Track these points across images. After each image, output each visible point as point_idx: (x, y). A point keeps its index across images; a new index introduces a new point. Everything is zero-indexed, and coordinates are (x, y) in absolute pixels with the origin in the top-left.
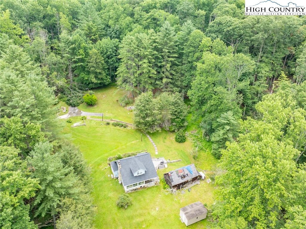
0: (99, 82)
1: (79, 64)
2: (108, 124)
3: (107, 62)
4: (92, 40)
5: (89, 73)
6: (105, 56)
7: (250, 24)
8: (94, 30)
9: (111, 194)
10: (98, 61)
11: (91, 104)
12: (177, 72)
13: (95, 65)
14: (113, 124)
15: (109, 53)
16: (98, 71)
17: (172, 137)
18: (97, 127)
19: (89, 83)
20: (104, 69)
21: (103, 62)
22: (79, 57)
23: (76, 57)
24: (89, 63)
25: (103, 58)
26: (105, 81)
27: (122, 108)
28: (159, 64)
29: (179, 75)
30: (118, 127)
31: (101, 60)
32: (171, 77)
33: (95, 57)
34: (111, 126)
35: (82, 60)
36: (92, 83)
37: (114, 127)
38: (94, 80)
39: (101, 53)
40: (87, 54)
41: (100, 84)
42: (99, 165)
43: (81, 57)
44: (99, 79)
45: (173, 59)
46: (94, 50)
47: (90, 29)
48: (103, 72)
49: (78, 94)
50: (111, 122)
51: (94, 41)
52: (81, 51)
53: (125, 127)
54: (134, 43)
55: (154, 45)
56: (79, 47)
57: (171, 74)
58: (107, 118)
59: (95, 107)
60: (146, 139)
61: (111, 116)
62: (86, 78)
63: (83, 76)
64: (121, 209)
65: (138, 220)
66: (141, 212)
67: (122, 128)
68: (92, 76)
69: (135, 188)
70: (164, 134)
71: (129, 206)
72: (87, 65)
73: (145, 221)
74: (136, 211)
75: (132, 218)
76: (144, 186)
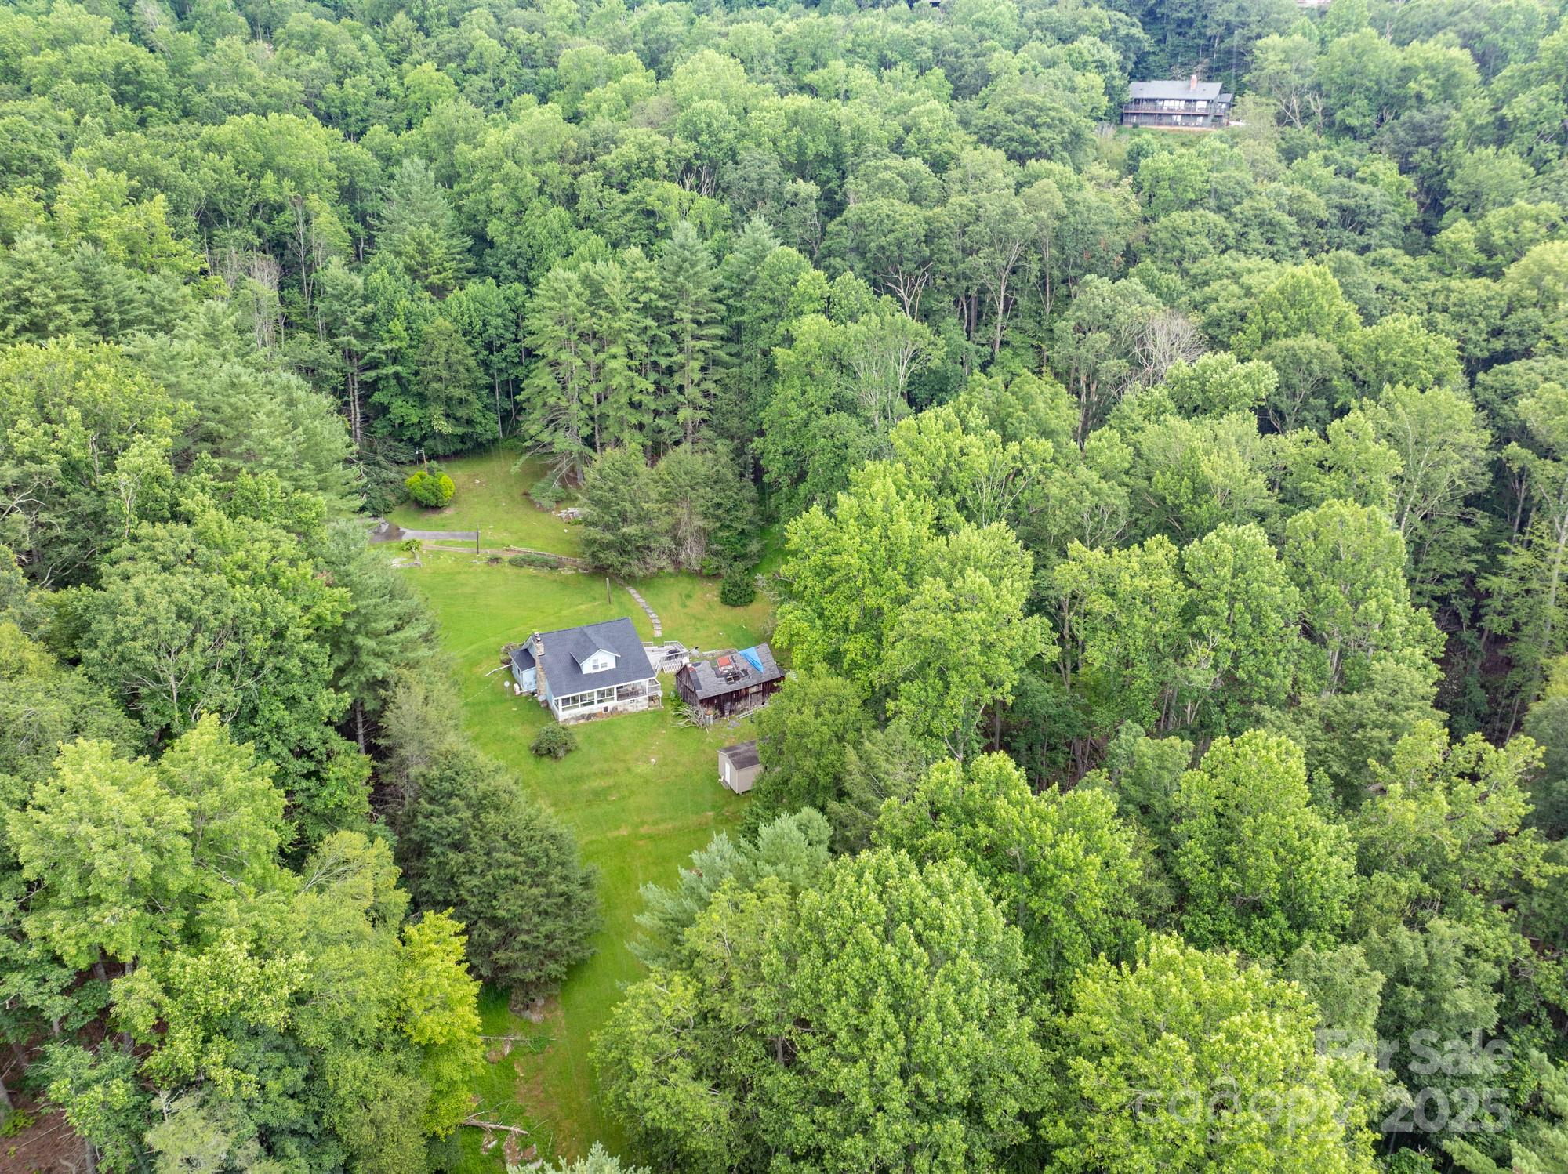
0: (460, 431)
1: (390, 370)
2: (495, 560)
3: (485, 364)
5: (422, 400)
6: (479, 342)
8: (437, 253)
9: (515, 731)
10: (454, 358)
11: (427, 505)
12: (726, 389)
13: (444, 374)
14: (513, 563)
15: (491, 331)
16: (458, 393)
17: (711, 592)
18: (460, 572)
19: (424, 438)
20: (475, 386)
21: (472, 362)
22: (389, 346)
23: (380, 346)
24: (425, 364)
25: (470, 351)
26: (479, 429)
27: (544, 517)
28: (664, 362)
29: (732, 395)
30: (531, 570)
31: (466, 355)
32: (705, 403)
33: (445, 346)
34: (506, 568)
35: (398, 357)
36: (437, 435)
37: (516, 570)
38: (444, 427)
39: (465, 332)
40: (416, 337)
41: (463, 439)
42: (474, 663)
43: (395, 345)
44: (458, 421)
45: (707, 344)
46: (439, 324)
47: (422, 250)
48: (473, 398)
49: (385, 475)
50: (507, 556)
51: (439, 292)
52: (398, 326)
53: (553, 568)
54: (578, 295)
55: (644, 298)
56: (391, 313)
57: (706, 394)
58: (491, 544)
59: (449, 513)
60: (624, 598)
61: (506, 537)
62: (415, 420)
63: (402, 412)
64: (546, 760)
65: (596, 784)
66: (605, 766)
67: (546, 570)
68: (436, 411)
69: (586, 710)
70: (684, 585)
71: (568, 751)
72: (416, 373)
73: (616, 786)
74: (590, 763)
75: (579, 779)
76: (615, 709)
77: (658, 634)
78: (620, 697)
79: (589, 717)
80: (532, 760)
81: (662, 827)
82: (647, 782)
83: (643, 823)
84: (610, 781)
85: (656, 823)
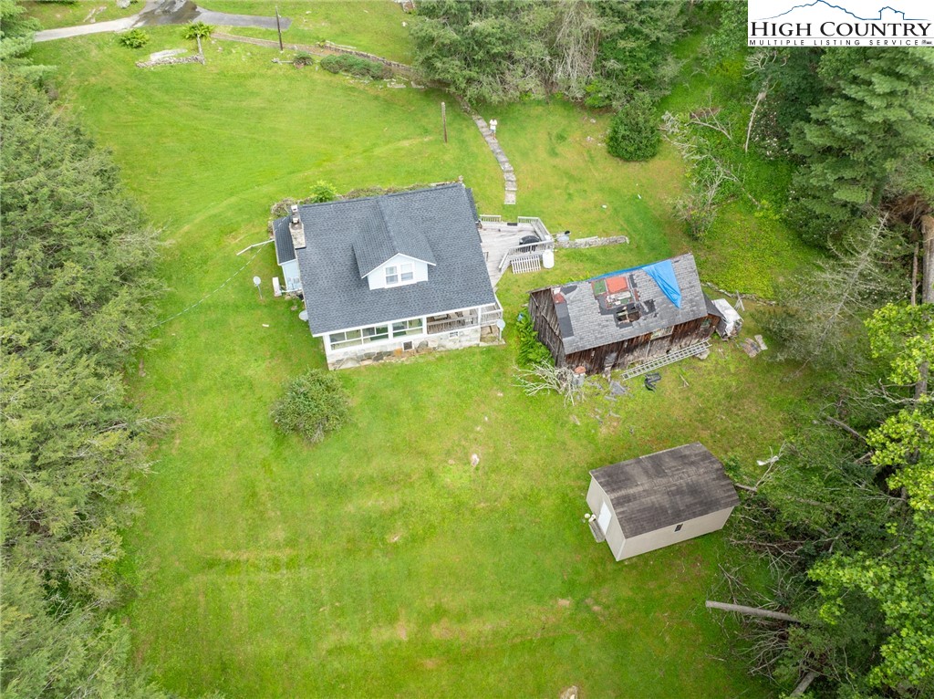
2: (303, 60)
9: (257, 369)
14: (326, 65)
17: (594, 133)
18: (254, 75)
34: (316, 75)
37: (328, 77)
42: (229, 230)
50: (319, 56)
53: (376, 78)
58: (303, 37)
61: (324, 28)
64: (292, 444)
66: (392, 465)
67: (367, 80)
69: (373, 347)
70: (557, 119)
71: (331, 430)
75: (343, 489)
76: (424, 345)
77: (511, 199)
78: (430, 329)
79: (379, 356)
81: (473, 627)
82: (458, 509)
83: (440, 612)
85: (462, 617)
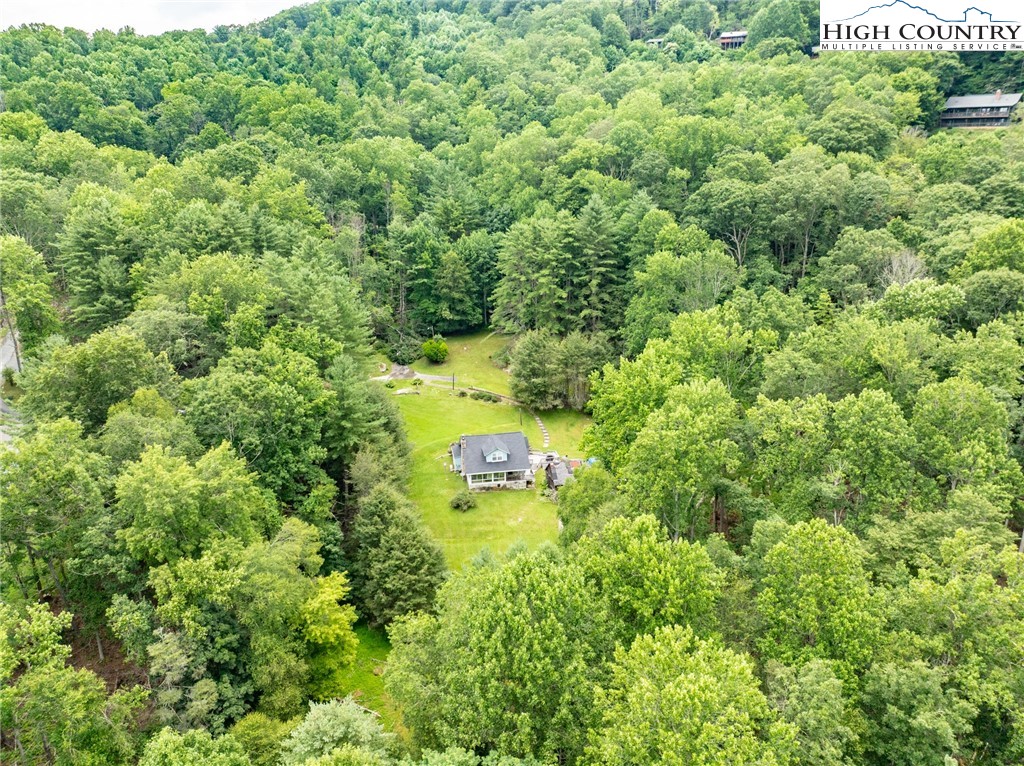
0: (457, 318)
1: (421, 281)
2: (463, 394)
3: (477, 279)
4: (451, 234)
5: (438, 299)
6: (474, 266)
7: (769, 193)
8: (456, 214)
9: (444, 492)
10: (457, 274)
11: (435, 360)
12: (614, 298)
13: (450, 284)
14: (472, 396)
15: (481, 260)
16: (457, 295)
18: (440, 399)
19: (437, 321)
20: (469, 292)
21: (467, 277)
22: (420, 267)
23: (414, 266)
24: (440, 278)
25: (468, 271)
26: (470, 318)
27: (498, 371)
28: (576, 280)
29: (617, 302)
30: (481, 402)
31: (465, 272)
32: (600, 306)
33: (453, 267)
34: (468, 400)
35: (426, 274)
36: (444, 320)
37: (473, 401)
38: (447, 314)
39: (467, 260)
40: (437, 262)
41: (460, 322)
42: (433, 451)
43: (424, 266)
44: (458, 312)
45: (603, 269)
46: (451, 254)
47: (447, 212)
48: (467, 299)
49: (413, 341)
50: (470, 392)
51: (455, 236)
52: (426, 256)
53: (495, 401)
54: (527, 238)
55: (566, 240)
56: (422, 248)
57: (602, 301)
58: (462, 385)
59: (444, 365)
60: (532, 423)
61: (472, 382)
62: (432, 310)
63: (426, 305)
64: (457, 511)
65: (482, 528)
66: (490, 519)
67: (490, 402)
68: (444, 305)
69: (487, 484)
70: (570, 418)
71: (470, 507)
72: (435, 283)
73: (494, 531)
74: (482, 516)
75: (473, 524)
76: (505, 486)
77: (546, 446)
78: (508, 479)
79: (488, 489)
80: (449, 510)
82: (513, 532)
84: (491, 528)
